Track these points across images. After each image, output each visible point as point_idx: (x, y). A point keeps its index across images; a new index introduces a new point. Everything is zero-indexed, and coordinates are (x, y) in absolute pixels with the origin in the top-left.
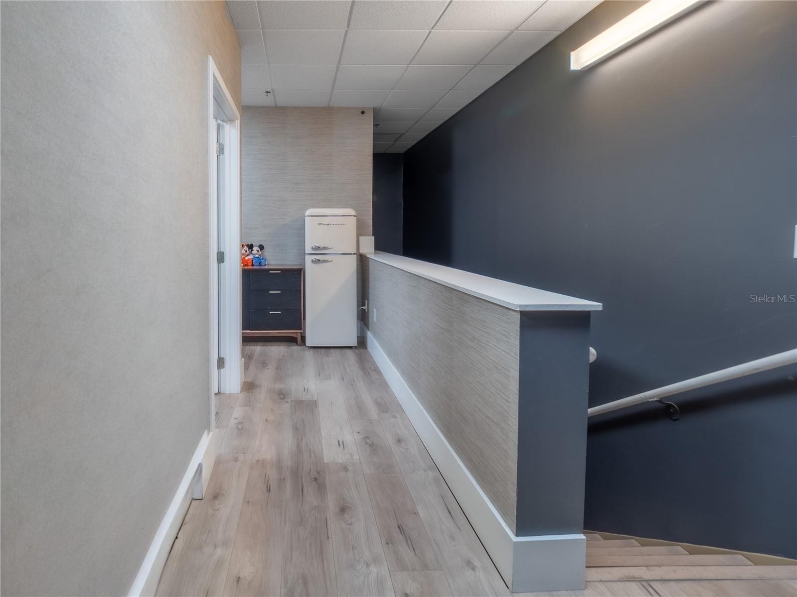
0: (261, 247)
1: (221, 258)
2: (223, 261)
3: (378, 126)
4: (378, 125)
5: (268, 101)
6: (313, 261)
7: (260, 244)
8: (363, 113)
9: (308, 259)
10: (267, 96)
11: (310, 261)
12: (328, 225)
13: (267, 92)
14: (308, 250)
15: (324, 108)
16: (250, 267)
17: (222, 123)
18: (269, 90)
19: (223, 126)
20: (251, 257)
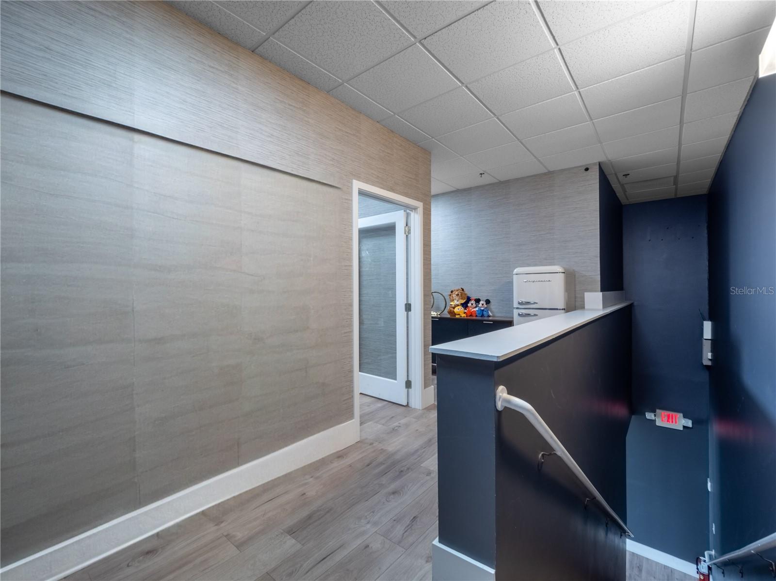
0: (488, 302)
1: (408, 307)
2: (410, 311)
3: (628, 176)
4: (628, 174)
5: (486, 180)
6: (519, 315)
7: (487, 298)
8: (587, 169)
9: (516, 312)
10: (481, 177)
11: (517, 314)
12: (533, 282)
13: (481, 174)
14: (516, 305)
15: (545, 174)
16: (474, 318)
17: (410, 212)
18: (482, 172)
19: (410, 214)
20: (477, 309)
